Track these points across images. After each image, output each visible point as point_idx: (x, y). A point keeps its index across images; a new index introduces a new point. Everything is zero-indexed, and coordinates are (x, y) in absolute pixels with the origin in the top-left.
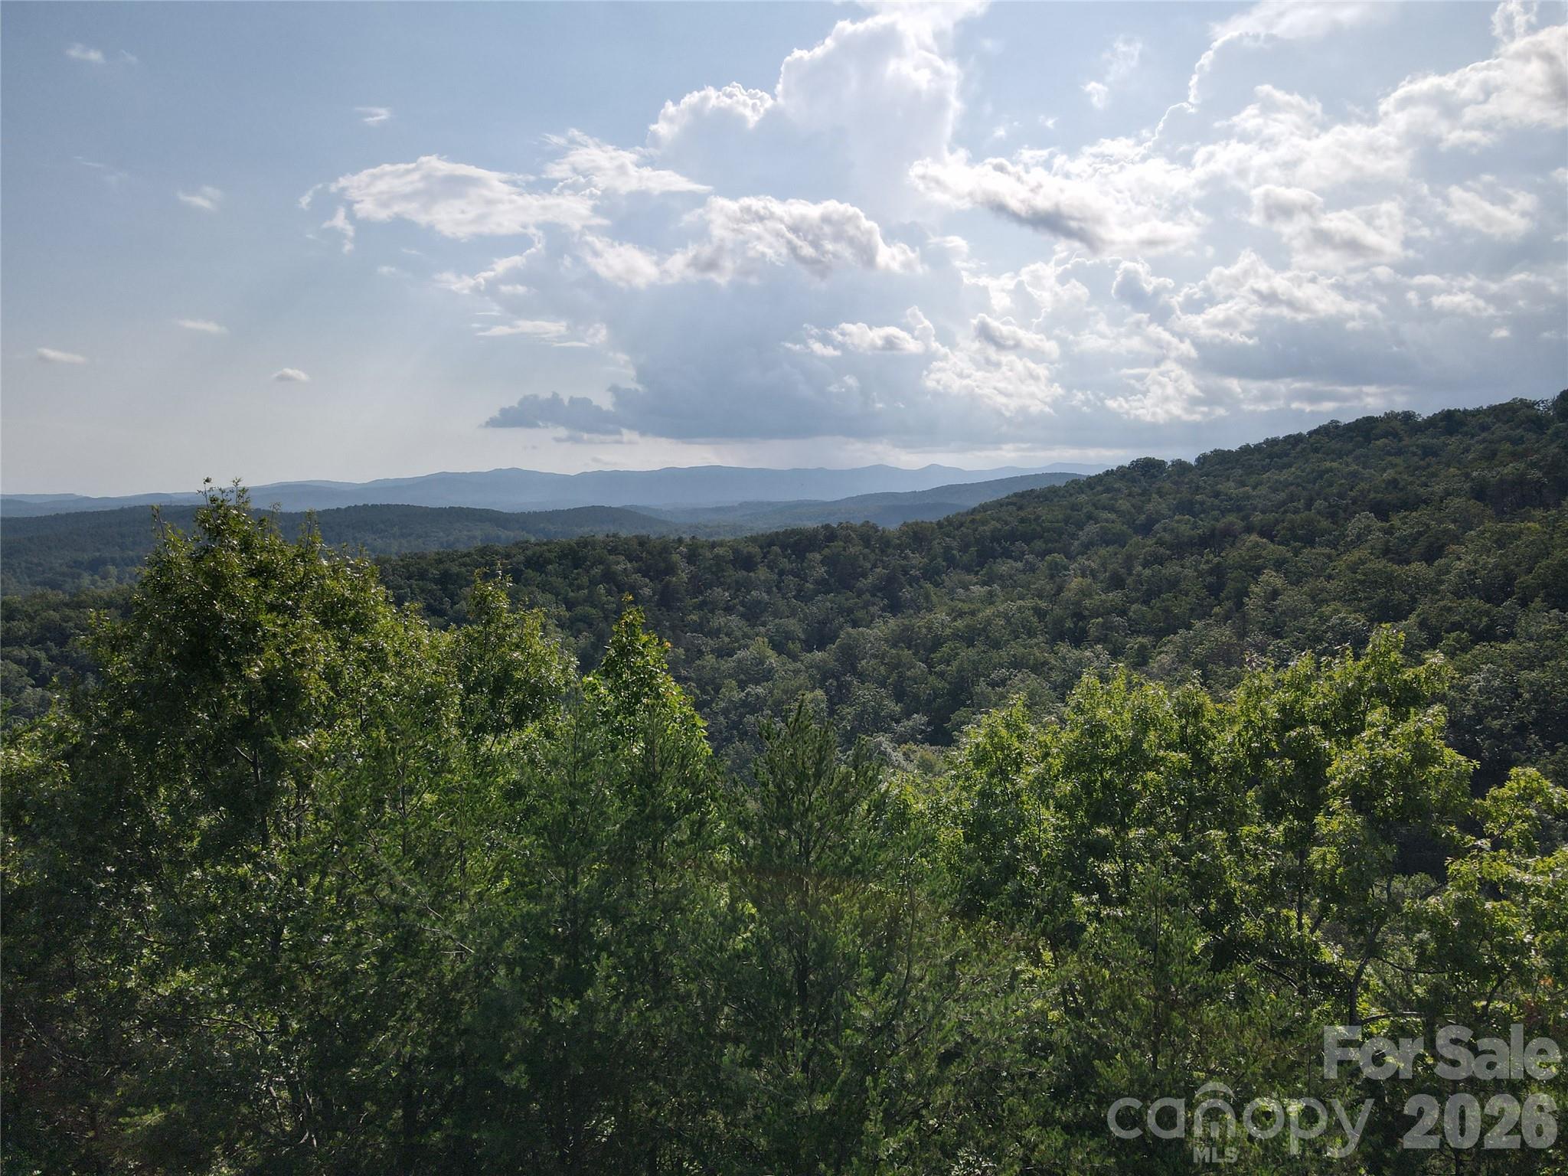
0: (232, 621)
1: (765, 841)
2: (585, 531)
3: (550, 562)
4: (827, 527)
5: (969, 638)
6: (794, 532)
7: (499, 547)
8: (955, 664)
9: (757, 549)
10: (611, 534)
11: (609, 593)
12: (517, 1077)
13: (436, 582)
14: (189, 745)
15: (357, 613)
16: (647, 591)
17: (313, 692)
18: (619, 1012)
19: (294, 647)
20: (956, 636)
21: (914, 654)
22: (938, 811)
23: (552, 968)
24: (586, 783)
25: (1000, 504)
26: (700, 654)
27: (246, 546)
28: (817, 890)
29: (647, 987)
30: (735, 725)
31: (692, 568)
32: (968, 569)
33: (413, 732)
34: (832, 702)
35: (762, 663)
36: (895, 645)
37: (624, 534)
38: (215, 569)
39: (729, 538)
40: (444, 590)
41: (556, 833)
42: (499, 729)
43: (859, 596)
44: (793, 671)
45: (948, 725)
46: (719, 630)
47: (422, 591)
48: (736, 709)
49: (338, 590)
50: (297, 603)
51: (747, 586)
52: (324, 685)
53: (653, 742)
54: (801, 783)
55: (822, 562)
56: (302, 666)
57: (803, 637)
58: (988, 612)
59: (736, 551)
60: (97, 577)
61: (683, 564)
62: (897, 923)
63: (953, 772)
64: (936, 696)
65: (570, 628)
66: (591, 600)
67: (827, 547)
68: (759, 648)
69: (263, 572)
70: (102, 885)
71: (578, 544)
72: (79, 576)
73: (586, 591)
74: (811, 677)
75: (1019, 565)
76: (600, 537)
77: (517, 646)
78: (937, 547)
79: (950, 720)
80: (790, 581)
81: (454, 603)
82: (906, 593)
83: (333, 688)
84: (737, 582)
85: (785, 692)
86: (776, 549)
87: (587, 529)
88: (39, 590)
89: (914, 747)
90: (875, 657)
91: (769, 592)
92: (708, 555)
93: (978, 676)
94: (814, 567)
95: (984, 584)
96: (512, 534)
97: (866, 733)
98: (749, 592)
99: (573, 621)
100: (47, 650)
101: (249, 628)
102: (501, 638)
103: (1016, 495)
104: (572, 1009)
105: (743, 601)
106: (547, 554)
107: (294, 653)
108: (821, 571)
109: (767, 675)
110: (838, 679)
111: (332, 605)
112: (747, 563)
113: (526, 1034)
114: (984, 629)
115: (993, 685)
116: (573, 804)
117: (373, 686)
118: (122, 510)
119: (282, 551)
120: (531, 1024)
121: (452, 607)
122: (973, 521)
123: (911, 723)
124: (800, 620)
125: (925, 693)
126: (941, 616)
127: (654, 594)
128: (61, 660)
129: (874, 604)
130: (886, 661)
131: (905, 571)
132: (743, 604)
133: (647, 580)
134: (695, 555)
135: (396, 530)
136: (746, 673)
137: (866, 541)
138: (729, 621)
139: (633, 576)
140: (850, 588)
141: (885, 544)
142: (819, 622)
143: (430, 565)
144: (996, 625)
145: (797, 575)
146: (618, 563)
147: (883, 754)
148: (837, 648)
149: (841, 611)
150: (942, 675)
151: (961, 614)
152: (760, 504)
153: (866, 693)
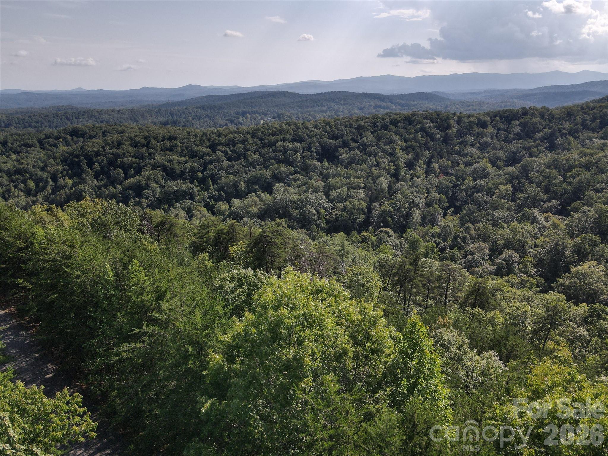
2: (415, 107)
3: (399, 122)
4: (524, 108)
5: (587, 167)
6: (507, 111)
7: (380, 115)
8: (578, 179)
9: (489, 119)
11: (422, 136)
13: (356, 129)
16: (438, 136)
20: (581, 166)
21: (557, 172)
26: (458, 164)
30: (469, 196)
31: (459, 126)
32: (593, 130)
34: (514, 190)
35: (484, 170)
36: (548, 167)
39: (477, 112)
40: (358, 132)
43: (534, 141)
44: (498, 175)
45: (569, 208)
46: (467, 154)
47: (350, 132)
48: (471, 189)
51: (482, 135)
55: (519, 125)
57: (505, 159)
58: (600, 154)
59: (479, 120)
60: (244, 119)
61: (455, 125)
64: (565, 193)
65: (405, 150)
66: (415, 139)
67: (523, 118)
68: (484, 163)
71: (411, 114)
73: (413, 135)
74: (506, 179)
76: (421, 112)
78: (579, 119)
79: (570, 206)
80: (502, 133)
81: (362, 138)
82: (559, 141)
84: (478, 133)
85: (493, 184)
86: (498, 118)
87: (416, 102)
89: (551, 215)
90: (538, 172)
91: (492, 138)
92: (466, 120)
93: (589, 185)
94: (515, 127)
95: (601, 138)
96: (386, 104)
97: (528, 206)
98: (482, 138)
99: (407, 147)
100: (230, 148)
106: (399, 119)
108: (517, 129)
109: (487, 176)
110: (519, 180)
112: (484, 125)
114: (596, 163)
115: (597, 191)
118: (251, 93)
123: (551, 204)
124: (504, 151)
125: (560, 190)
126: (574, 155)
127: (441, 137)
128: (234, 152)
129: (541, 146)
130: (543, 174)
131: (560, 131)
132: (479, 143)
133: (439, 131)
134: (460, 121)
135: (342, 102)
136: (477, 174)
137: (542, 115)
138: (472, 150)
139: (434, 129)
140: (531, 138)
141: (552, 117)
142: (513, 153)
143: (354, 122)
144: (603, 162)
145: (506, 131)
146: (427, 123)
147: (535, 218)
148: (520, 166)
149: (525, 148)
150: (570, 183)
151: (585, 155)
152: (494, 91)
153: (531, 189)
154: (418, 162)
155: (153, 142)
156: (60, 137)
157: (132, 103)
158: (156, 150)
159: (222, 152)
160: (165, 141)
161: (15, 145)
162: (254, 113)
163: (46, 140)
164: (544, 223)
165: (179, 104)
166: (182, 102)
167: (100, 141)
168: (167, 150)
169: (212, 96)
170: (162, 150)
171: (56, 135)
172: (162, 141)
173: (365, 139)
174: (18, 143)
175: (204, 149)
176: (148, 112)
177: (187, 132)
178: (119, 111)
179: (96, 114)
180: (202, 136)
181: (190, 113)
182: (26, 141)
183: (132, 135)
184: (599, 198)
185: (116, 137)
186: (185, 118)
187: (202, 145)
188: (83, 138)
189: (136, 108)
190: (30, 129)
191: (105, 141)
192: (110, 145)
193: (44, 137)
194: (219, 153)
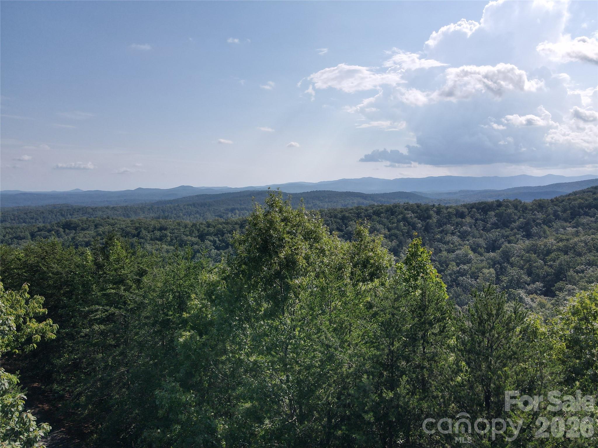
0: (276, 237)
1: (473, 339)
2: (396, 201)
3: (382, 213)
4: (498, 201)
5: (565, 251)
6: (482, 203)
7: (363, 207)
8: (558, 262)
9: (466, 210)
10: (406, 202)
11: (405, 225)
12: (369, 417)
13: (340, 219)
14: (262, 279)
15: (316, 235)
16: (419, 225)
17: (301, 263)
18: (409, 398)
19: (295, 247)
20: (559, 249)
21: (537, 256)
22: (553, 333)
23: (383, 376)
24: (398, 307)
25: (584, 192)
26: (440, 251)
27: (281, 211)
28: (496, 363)
29: (421, 390)
30: (454, 280)
31: (438, 217)
32: (566, 220)
33: (335, 281)
34: (497, 275)
35: (467, 256)
36: (528, 252)
37: (411, 202)
38: (271, 219)
39: (454, 205)
40: (343, 222)
41: (386, 326)
42: (364, 281)
43: (511, 230)
44: (480, 260)
45: (553, 288)
46: (449, 242)
47: (335, 222)
48: (455, 274)
49: (310, 227)
50: (296, 231)
51: (462, 224)
52: (304, 261)
53: (425, 293)
54: (490, 317)
55: (495, 216)
56: (297, 254)
57: (485, 246)
58: (576, 239)
59: (457, 211)
60: (233, 214)
61: (434, 215)
62: (533, 383)
63: (560, 316)
64: (548, 275)
65: (389, 238)
66: (397, 228)
67: (498, 209)
68: (465, 250)
69: (285, 220)
70: (234, 323)
71: (393, 206)
72: (228, 214)
73: (396, 224)
74: (489, 263)
75: (593, 219)
76: (402, 204)
77: (372, 250)
78: (550, 210)
79: (554, 286)
80: (480, 223)
81: (346, 227)
82: (534, 230)
83: (307, 262)
84: (457, 223)
85: (477, 268)
86: (474, 210)
87: (397, 201)
88: (217, 218)
89: (536, 296)
90: (518, 256)
91: (471, 228)
92: (445, 211)
93: (570, 268)
94: (491, 218)
95: (574, 227)
96: (368, 202)
97: (513, 288)
98: (462, 227)
99: (390, 236)
100: (218, 238)
101: (281, 239)
102: (366, 247)
103: (592, 188)
104: (391, 395)
105: (459, 230)
106: (381, 210)
107: (295, 249)
108: (494, 219)
109: (469, 261)
110: (501, 265)
111: (308, 232)
112: (462, 215)
113: (373, 401)
114: (573, 247)
115: (577, 272)
116: (393, 315)
117: (321, 262)
118: (240, 192)
119: (292, 213)
120: (375, 398)
121: (345, 229)
122: (569, 199)
123: (535, 286)
124: (484, 239)
125: (542, 273)
126: (551, 240)
127: (423, 226)
128: (222, 241)
129: (518, 234)
130: (524, 258)
131: (534, 221)
132: (459, 232)
133: (420, 221)
134: (439, 212)
135: (327, 200)
136: (460, 260)
137: (516, 207)
138: (453, 238)
139: (414, 219)
140: (508, 227)
141: (525, 208)
142: (493, 241)
143: (338, 213)
144: (579, 246)
145: (484, 221)
146: (409, 214)
147: (521, 298)
148: (501, 252)
149: (503, 236)
150: (551, 266)
151: (561, 240)
152: (468, 191)
153: (513, 272)
154: (402, 249)
155: (144, 232)
156: (53, 230)
157: (126, 202)
158: (146, 240)
159: (210, 241)
160: (156, 232)
161: (7, 237)
162: (242, 209)
163: (39, 233)
164: (531, 303)
165: (170, 202)
166: (174, 200)
167: (92, 233)
168: (157, 239)
169: (203, 195)
170: (151, 239)
171: (49, 227)
172: (153, 231)
173: (349, 228)
174: (10, 236)
175: (193, 239)
176: (141, 209)
177: (177, 223)
178: (113, 208)
179: (91, 211)
180: (192, 227)
181: (181, 210)
182: (18, 234)
183: (124, 226)
184: (582, 278)
185: (107, 228)
186: (176, 214)
187: (191, 235)
188: (75, 230)
189: (129, 206)
190: (24, 224)
191: (97, 232)
192: (101, 235)
193: (36, 230)
194: (207, 242)
